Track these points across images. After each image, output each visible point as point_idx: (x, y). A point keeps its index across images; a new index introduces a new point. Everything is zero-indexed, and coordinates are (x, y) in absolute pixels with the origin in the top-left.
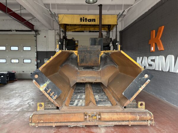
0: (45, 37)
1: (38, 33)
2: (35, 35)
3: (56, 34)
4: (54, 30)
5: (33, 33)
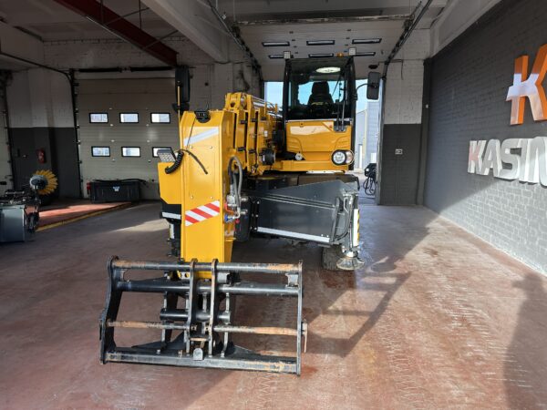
0: (207, 84)
4: (230, 64)
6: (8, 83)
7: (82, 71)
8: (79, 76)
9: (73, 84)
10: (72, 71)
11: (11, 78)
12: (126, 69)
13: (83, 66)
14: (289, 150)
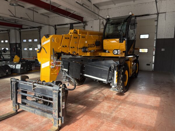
0: (92, 27)
1: (86, 24)
2: (84, 26)
3: (101, 23)
4: (99, 20)
5: (82, 24)
6: (41, 30)
7: (58, 25)
8: (57, 27)
9: (56, 29)
10: (55, 25)
11: (42, 29)
12: (69, 24)
13: (58, 24)
14: (104, 49)
